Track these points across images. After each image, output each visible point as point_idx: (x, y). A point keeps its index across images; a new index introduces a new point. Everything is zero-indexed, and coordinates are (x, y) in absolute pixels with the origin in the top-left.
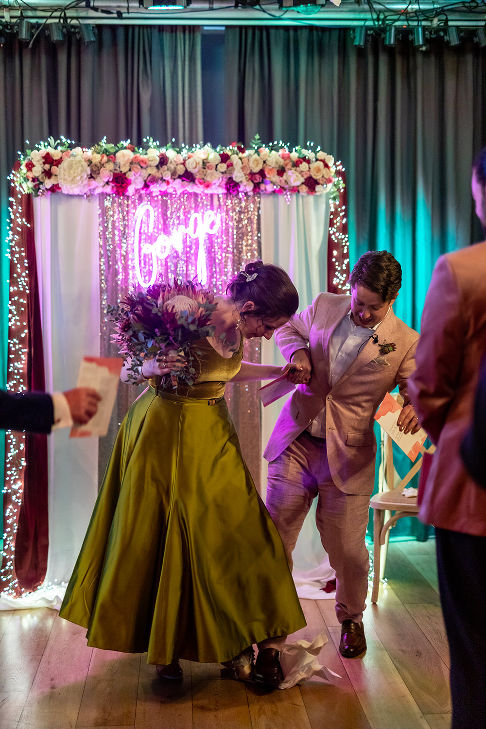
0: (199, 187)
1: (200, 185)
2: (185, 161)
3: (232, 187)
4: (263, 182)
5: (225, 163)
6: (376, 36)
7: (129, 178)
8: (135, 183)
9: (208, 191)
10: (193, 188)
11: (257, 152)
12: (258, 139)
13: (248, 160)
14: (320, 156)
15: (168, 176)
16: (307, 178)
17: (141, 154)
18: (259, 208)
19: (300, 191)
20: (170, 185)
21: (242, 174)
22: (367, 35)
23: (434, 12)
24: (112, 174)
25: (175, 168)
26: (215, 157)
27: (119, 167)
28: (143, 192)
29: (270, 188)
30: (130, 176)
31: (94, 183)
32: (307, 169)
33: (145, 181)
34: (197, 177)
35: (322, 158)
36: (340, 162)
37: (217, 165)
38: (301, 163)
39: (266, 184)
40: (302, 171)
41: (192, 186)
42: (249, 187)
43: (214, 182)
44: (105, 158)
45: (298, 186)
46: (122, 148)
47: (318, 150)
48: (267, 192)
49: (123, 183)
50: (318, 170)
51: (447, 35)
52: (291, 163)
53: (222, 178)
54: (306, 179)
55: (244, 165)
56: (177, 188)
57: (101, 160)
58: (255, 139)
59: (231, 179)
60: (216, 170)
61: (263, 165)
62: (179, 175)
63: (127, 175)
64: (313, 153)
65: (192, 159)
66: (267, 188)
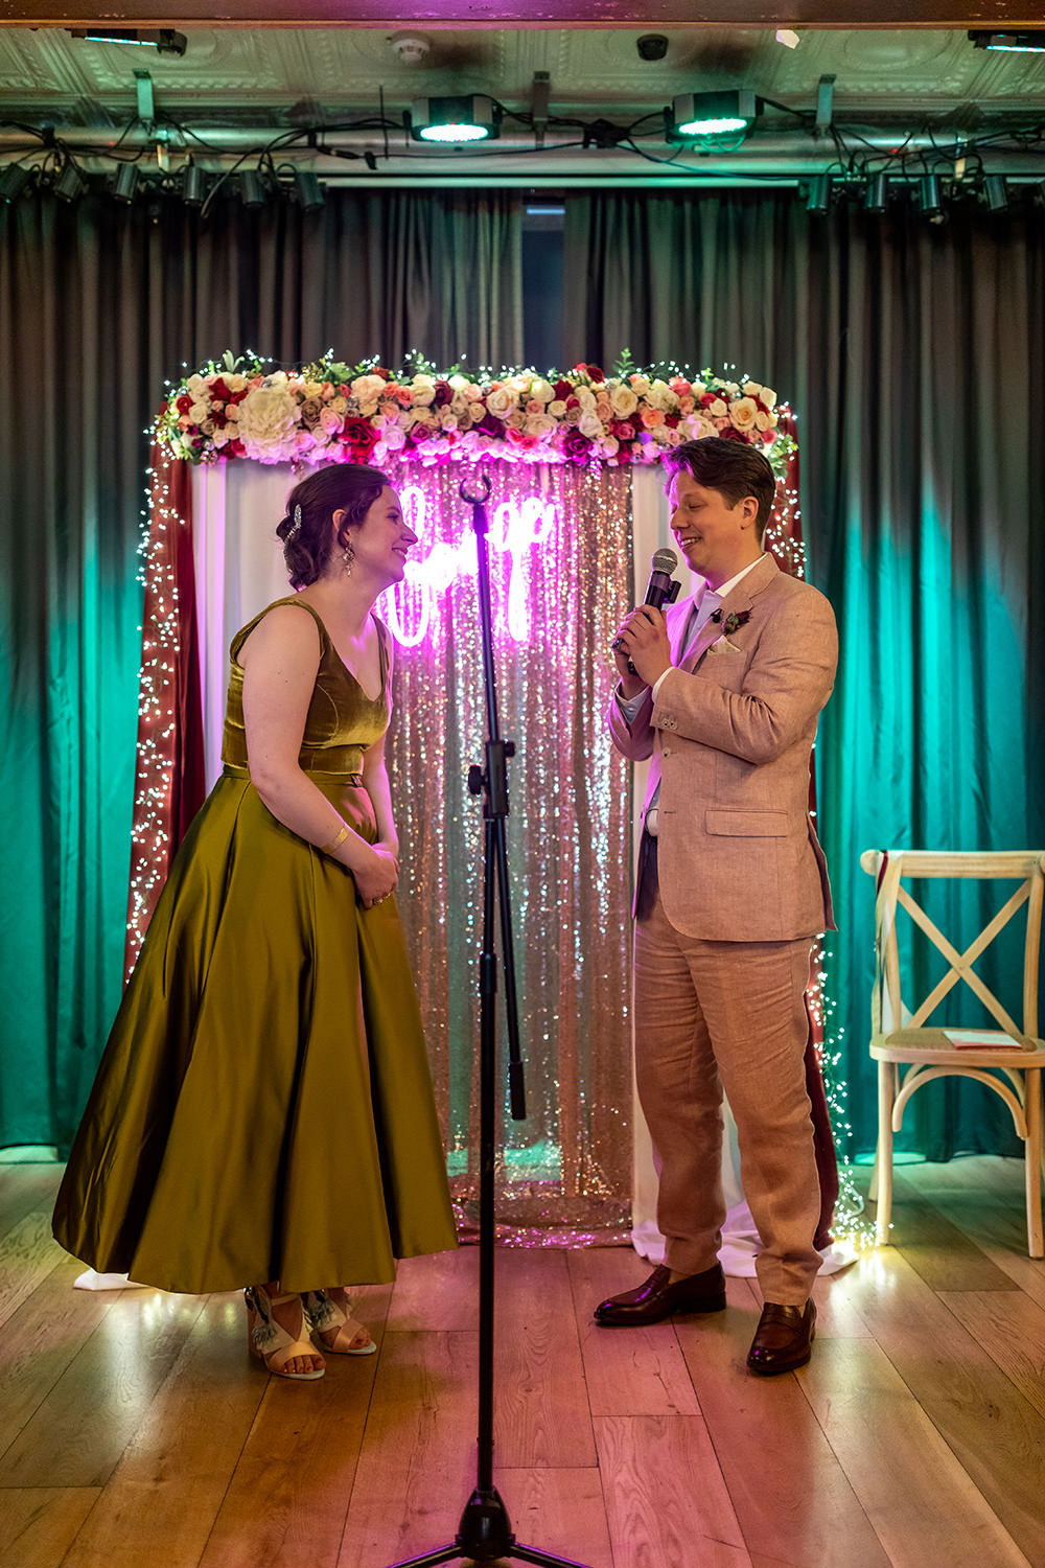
0: (512, 447)
1: (513, 443)
2: (485, 395)
3: (576, 445)
4: (637, 439)
5: (564, 400)
6: (847, 198)
7: (378, 428)
8: (389, 439)
9: (531, 456)
10: (501, 450)
11: (628, 383)
12: (629, 359)
13: (609, 394)
14: (748, 389)
15: (451, 425)
16: (725, 429)
17: (399, 383)
18: (630, 494)
20: (458, 444)
21: (597, 421)
22: (830, 192)
23: (958, 151)
24: (343, 419)
25: (466, 410)
26: (544, 387)
27: (357, 407)
28: (403, 459)
29: (651, 450)
30: (379, 423)
31: (308, 439)
32: (725, 412)
33: (408, 435)
34: (507, 427)
35: (754, 393)
36: (787, 404)
37: (547, 404)
38: (713, 401)
39: (644, 441)
40: (714, 416)
41: (500, 445)
42: (611, 449)
43: (542, 438)
44: (331, 390)
46: (363, 372)
47: (743, 381)
48: (645, 461)
49: (366, 438)
50: (747, 414)
51: (982, 192)
52: (693, 401)
53: (558, 429)
55: (600, 403)
56: (470, 451)
57: (323, 393)
58: (621, 359)
59: (575, 429)
60: (546, 413)
61: (638, 404)
62: (474, 423)
63: (372, 421)
64: (735, 384)
65: (499, 391)
66: (646, 452)
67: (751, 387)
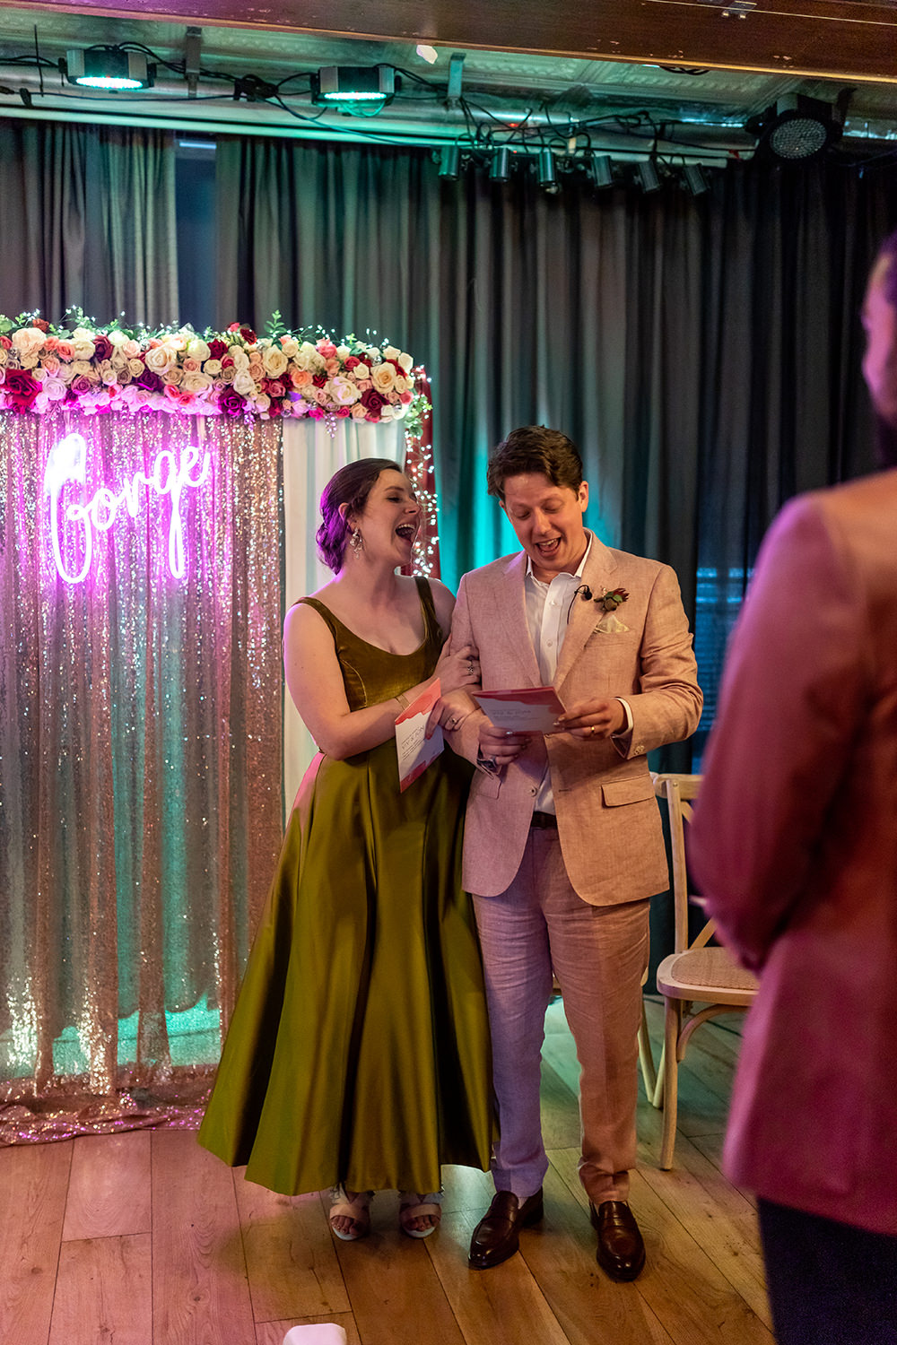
0: (170, 401)
1: (172, 398)
2: (144, 352)
3: (231, 403)
4: (287, 396)
5: (219, 359)
6: (475, 166)
7: (38, 380)
8: (50, 390)
9: (188, 410)
10: (159, 404)
11: (277, 342)
12: (279, 321)
13: (261, 355)
14: (388, 354)
15: (111, 379)
16: (367, 391)
17: (60, 338)
18: (280, 445)
19: (353, 414)
20: (117, 397)
21: (250, 380)
22: (460, 160)
23: (571, 130)
24: (4, 371)
25: (126, 365)
26: (200, 346)
27: (18, 359)
28: (64, 408)
29: (300, 407)
30: (40, 376)
32: (368, 376)
33: (69, 387)
34: (166, 382)
35: (394, 358)
36: (422, 367)
37: (203, 363)
38: (357, 365)
39: (294, 399)
40: (358, 380)
41: (158, 399)
42: (263, 405)
43: (198, 394)
45: (351, 406)
46: (23, 324)
47: (384, 344)
48: (295, 416)
49: (27, 390)
50: (387, 378)
51: (591, 169)
52: (338, 364)
53: (213, 386)
54: (363, 394)
55: (253, 364)
56: (129, 403)
58: (272, 320)
59: (229, 387)
60: (202, 371)
61: (288, 365)
62: (133, 378)
63: (33, 374)
64: (376, 349)
65: (157, 349)
66: (295, 408)
67: (391, 352)
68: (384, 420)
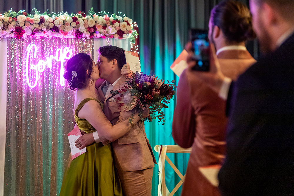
0: (61, 35)
1: (61, 34)
2: (54, 21)
3: (78, 34)
4: (95, 32)
5: (75, 22)
7: (24, 29)
8: (27, 32)
9: (66, 37)
10: (58, 35)
11: (92, 16)
12: (93, 10)
13: (87, 20)
15: (44, 29)
16: (119, 30)
17: (30, 18)
18: (93, 46)
19: (115, 37)
20: (46, 34)
21: (84, 28)
24: (15, 27)
25: (48, 25)
26: (70, 19)
27: (19, 24)
28: (31, 37)
29: (99, 35)
30: (25, 28)
31: (5, 32)
32: (119, 26)
33: (32, 31)
34: (60, 29)
35: (127, 20)
37: (71, 23)
38: (115, 22)
39: (97, 33)
40: (116, 27)
41: (57, 34)
42: (88, 35)
43: (69, 32)
44: (11, 19)
45: (114, 35)
46: (20, 14)
47: (124, 16)
48: (97, 38)
49: (21, 32)
50: (124, 26)
52: (110, 22)
53: (73, 30)
54: (117, 31)
55: (85, 23)
56: (49, 35)
57: (9, 20)
58: (91, 10)
59: (78, 30)
60: (70, 26)
61: (95, 23)
62: (51, 28)
63: (23, 28)
64: (121, 17)
65: (58, 20)
66: (97, 35)
67: (126, 18)
68: (124, 39)
